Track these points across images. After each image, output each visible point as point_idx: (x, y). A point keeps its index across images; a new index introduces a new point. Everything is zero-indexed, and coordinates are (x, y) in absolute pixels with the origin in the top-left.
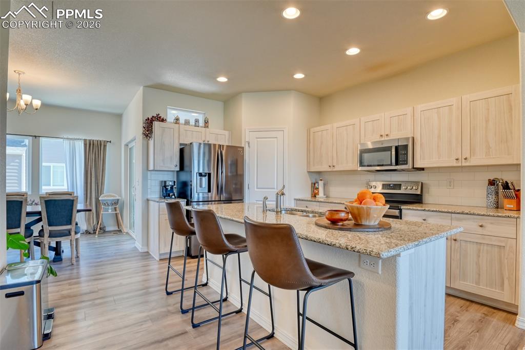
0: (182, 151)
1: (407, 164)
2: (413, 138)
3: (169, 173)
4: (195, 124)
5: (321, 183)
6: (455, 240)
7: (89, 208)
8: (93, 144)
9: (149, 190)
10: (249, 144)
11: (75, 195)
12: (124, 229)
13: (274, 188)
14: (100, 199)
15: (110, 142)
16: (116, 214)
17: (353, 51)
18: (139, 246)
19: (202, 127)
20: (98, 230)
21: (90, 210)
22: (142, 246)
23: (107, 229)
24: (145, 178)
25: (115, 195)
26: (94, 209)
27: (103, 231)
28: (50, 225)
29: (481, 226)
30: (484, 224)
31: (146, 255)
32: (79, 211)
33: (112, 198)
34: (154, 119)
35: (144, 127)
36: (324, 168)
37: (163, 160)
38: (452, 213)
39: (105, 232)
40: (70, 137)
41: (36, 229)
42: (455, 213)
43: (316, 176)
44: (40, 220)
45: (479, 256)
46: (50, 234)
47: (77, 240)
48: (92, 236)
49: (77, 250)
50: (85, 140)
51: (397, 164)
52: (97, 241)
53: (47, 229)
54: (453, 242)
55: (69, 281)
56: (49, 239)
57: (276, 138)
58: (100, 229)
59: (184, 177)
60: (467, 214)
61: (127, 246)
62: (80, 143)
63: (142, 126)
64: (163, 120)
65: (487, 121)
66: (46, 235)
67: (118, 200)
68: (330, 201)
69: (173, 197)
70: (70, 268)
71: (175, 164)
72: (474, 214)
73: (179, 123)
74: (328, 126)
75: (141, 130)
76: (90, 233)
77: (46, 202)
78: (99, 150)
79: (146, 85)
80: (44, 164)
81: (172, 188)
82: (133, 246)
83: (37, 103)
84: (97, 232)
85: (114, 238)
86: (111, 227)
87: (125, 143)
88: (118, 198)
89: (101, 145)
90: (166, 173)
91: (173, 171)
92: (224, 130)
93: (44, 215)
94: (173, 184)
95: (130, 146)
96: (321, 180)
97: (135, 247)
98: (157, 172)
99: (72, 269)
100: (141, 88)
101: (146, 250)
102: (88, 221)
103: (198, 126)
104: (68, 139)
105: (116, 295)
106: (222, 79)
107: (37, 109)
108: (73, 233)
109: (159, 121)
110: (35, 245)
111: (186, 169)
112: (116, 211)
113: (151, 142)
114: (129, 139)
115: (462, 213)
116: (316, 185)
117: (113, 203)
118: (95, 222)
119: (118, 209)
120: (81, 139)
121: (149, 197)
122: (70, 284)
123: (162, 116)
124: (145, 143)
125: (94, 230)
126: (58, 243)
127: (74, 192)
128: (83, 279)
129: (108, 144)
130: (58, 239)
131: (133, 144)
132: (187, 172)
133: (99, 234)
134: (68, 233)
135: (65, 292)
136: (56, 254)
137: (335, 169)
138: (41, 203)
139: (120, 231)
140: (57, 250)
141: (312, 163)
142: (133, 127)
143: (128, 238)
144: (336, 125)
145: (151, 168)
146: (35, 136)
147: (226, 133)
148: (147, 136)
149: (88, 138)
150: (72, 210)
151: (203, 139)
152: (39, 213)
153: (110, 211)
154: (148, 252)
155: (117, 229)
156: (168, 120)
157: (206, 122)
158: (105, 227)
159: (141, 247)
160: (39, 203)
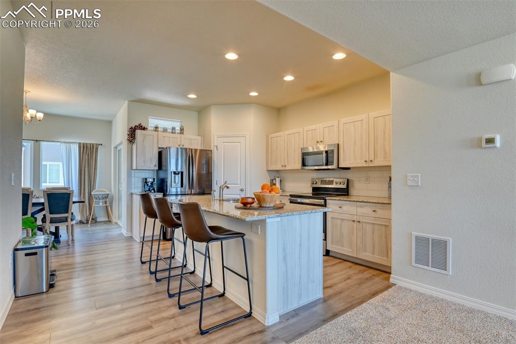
0: (160, 154)
1: (333, 165)
2: (338, 145)
3: (150, 171)
4: (172, 131)
5: (278, 180)
6: (359, 222)
7: (82, 200)
8: (87, 147)
9: (133, 186)
10: (217, 147)
11: (71, 189)
12: (113, 219)
13: (238, 184)
14: (92, 193)
15: (102, 145)
16: (106, 206)
17: (289, 78)
18: (124, 232)
19: (178, 133)
20: (90, 220)
21: (84, 202)
22: (127, 231)
23: (99, 220)
24: (129, 176)
25: (104, 190)
26: (87, 201)
27: (95, 221)
28: (51, 213)
29: (374, 211)
30: (376, 209)
31: (130, 239)
32: (74, 202)
33: (103, 193)
34: (137, 128)
35: (128, 135)
36: (279, 167)
37: (144, 161)
38: (357, 202)
39: (96, 222)
40: (67, 141)
41: (39, 216)
42: (358, 202)
43: (274, 174)
44: (43, 209)
45: (373, 234)
46: (51, 220)
47: (72, 226)
48: (85, 225)
49: (72, 236)
50: (80, 144)
51: (327, 164)
52: (90, 229)
53: (49, 216)
54: (358, 223)
55: (67, 256)
56: (50, 224)
57: (240, 142)
58: (92, 219)
59: (162, 175)
60: (366, 202)
61: (115, 232)
62: (75, 146)
63: (127, 133)
64: (144, 129)
65: (385, 133)
66: (48, 221)
67: (108, 194)
68: (285, 195)
69: (153, 191)
70: (67, 247)
71: (154, 164)
72: (370, 202)
73: (158, 131)
74: (281, 133)
75: (126, 137)
76: (83, 223)
77: (48, 195)
78: (92, 152)
79: (130, 100)
80: (44, 163)
81: (152, 183)
82: (119, 232)
83: (40, 115)
84: (90, 222)
85: (104, 227)
86: (101, 218)
87: (114, 146)
88: (108, 193)
89: (93, 147)
90: (147, 171)
91: (153, 170)
92: (199, 135)
93: (46, 205)
94: (153, 181)
95: (118, 149)
96: (278, 177)
97: (122, 233)
98: (139, 171)
99: (68, 248)
100: (127, 102)
101: (130, 235)
102: (82, 212)
103: (175, 133)
104: (64, 142)
105: (103, 264)
106: (192, 96)
107: (40, 120)
108: (69, 220)
109: (141, 129)
110: (38, 230)
111: (164, 168)
112: (106, 203)
113: (134, 146)
114: (117, 143)
115: (363, 202)
116: (274, 182)
117: (104, 197)
118: (88, 214)
119: (108, 203)
120: (76, 143)
121: (133, 191)
122: (67, 258)
123: (144, 125)
124: (130, 147)
125: (87, 221)
126: (57, 228)
127: (70, 188)
128: (77, 254)
129: (100, 147)
130: (57, 225)
131: (121, 147)
132: (163, 170)
133: (91, 223)
134: (66, 220)
135: (63, 262)
136: (55, 238)
137: (287, 168)
138: (44, 195)
139: (110, 221)
140: (56, 234)
141: (270, 163)
142: (120, 134)
143: (116, 226)
144: (287, 132)
145: (134, 167)
146: (37, 141)
147: (199, 138)
148: (131, 141)
149: (82, 142)
150: (69, 201)
151: (179, 143)
152: (43, 204)
153: (101, 204)
154: (131, 237)
155: (108, 220)
156: (149, 128)
157: (182, 130)
158: (96, 218)
159: (125, 232)
160: (43, 196)
